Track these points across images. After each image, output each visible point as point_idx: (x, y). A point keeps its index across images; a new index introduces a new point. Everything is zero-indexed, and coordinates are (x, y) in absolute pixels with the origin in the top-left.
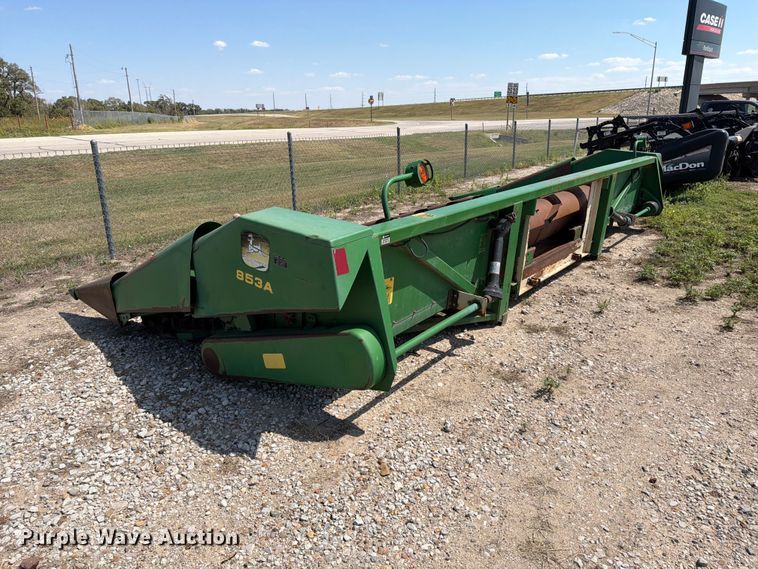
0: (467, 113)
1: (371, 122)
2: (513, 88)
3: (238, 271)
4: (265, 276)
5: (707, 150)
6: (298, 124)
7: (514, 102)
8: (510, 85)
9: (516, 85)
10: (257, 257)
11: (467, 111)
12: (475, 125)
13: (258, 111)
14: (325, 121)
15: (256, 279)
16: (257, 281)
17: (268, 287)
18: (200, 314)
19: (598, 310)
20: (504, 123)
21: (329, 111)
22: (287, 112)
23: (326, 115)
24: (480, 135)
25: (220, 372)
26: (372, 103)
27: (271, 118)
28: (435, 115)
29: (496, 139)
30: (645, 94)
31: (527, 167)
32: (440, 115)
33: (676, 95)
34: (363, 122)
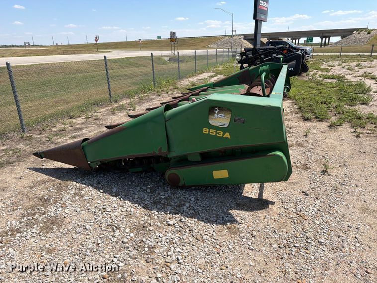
0: (146, 47)
1: (98, 51)
2: (173, 34)
3: (204, 129)
4: (225, 130)
5: (294, 62)
6: (54, 53)
7: (174, 41)
8: (171, 32)
9: (174, 33)
10: (220, 120)
11: (145, 46)
12: (156, 53)
13: (25, 46)
14: (71, 51)
15: (218, 132)
16: (219, 133)
17: (227, 135)
18: (172, 154)
19: (305, 134)
20: (170, 52)
21: (68, 45)
22: (41, 46)
23: (66, 48)
24: (160, 58)
25: (180, 184)
26: (97, 41)
27: (36, 50)
28: (129, 48)
29: (168, 60)
30: (227, 38)
31: (202, 73)
32: (131, 47)
33: (240, 38)
34: (93, 51)
